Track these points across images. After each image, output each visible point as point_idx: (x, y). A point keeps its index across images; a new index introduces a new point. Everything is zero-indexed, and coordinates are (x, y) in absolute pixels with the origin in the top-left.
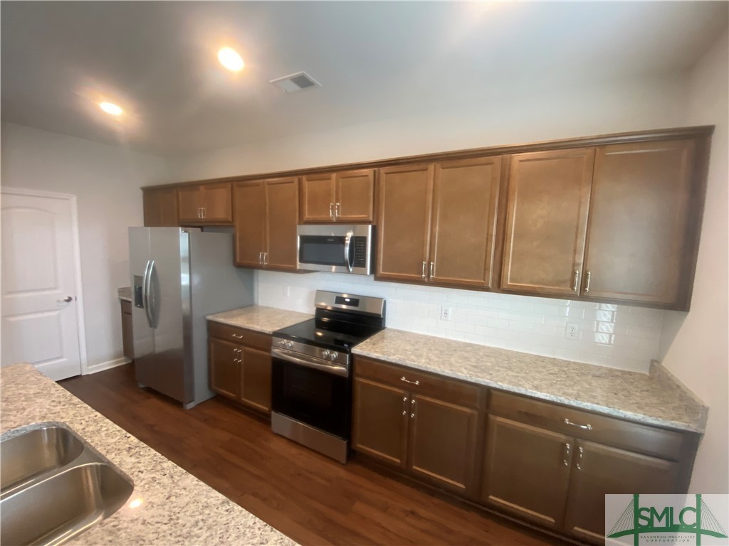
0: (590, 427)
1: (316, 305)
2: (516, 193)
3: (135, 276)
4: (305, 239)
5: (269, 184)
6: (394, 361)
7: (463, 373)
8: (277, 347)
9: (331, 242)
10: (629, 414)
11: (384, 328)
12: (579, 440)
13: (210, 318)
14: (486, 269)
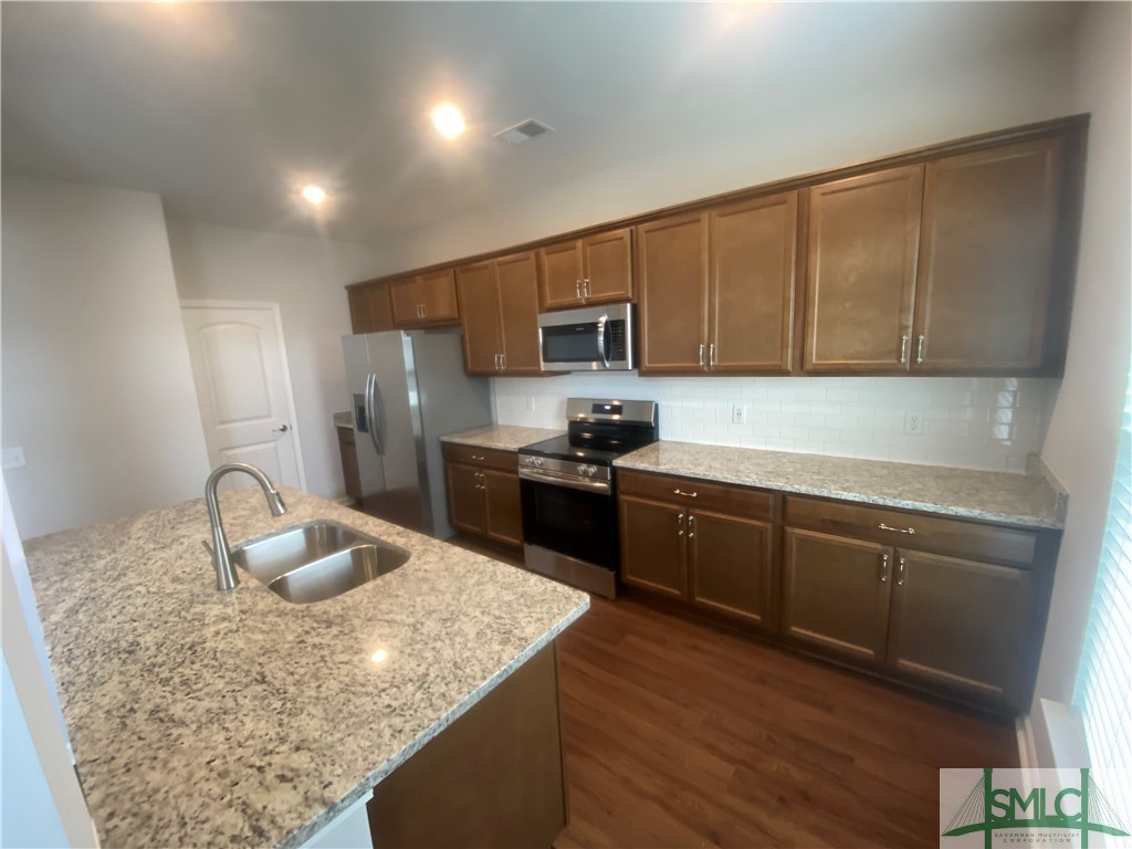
0: (911, 531)
1: (568, 417)
2: (819, 238)
3: (355, 395)
4: (548, 331)
5: (499, 265)
6: (664, 471)
7: (750, 478)
8: (526, 466)
9: (581, 332)
10: (962, 511)
11: (658, 440)
12: (899, 549)
13: (445, 439)
14: (784, 346)
